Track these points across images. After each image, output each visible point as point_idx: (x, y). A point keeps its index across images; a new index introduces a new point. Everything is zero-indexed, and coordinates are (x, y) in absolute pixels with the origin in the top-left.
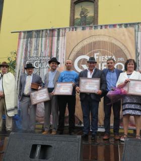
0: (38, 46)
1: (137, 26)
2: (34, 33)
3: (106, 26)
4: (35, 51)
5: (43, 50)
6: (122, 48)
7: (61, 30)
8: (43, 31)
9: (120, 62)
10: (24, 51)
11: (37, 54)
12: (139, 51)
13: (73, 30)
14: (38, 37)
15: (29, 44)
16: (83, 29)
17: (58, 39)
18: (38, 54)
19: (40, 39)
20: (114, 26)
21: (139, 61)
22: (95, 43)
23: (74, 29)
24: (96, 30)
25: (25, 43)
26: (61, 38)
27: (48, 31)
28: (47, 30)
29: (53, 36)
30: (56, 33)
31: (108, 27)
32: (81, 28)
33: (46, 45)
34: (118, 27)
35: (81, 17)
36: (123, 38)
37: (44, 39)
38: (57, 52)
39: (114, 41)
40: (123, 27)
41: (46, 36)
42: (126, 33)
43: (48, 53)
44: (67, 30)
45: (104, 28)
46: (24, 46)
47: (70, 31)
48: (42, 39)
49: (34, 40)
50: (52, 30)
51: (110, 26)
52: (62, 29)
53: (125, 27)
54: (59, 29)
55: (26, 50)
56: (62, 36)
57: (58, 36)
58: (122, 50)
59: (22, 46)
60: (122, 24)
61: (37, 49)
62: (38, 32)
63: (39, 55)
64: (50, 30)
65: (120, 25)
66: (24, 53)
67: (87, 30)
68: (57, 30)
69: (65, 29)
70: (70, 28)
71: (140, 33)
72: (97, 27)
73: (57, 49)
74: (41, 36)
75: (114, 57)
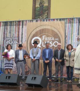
0: (11, 31)
1: (66, 20)
2: (9, 23)
4: (10, 34)
5: (14, 34)
6: (57, 33)
7: (24, 22)
8: (14, 22)
9: (56, 41)
10: (3, 34)
11: (11, 35)
12: (67, 34)
13: (31, 22)
14: (11, 25)
15: (6, 30)
17: (23, 27)
19: (12, 26)
20: (54, 20)
21: (66, 40)
22: (43, 30)
23: (32, 21)
24: (44, 22)
25: (3, 29)
27: (17, 22)
28: (16, 21)
29: (19, 25)
30: (21, 23)
31: (50, 20)
32: (36, 21)
33: (15, 30)
34: (56, 20)
35: (40, 6)
36: (58, 27)
37: (14, 27)
38: (22, 34)
39: (53, 29)
40: (59, 20)
41: (16, 25)
42: (60, 24)
44: (28, 22)
45: (48, 21)
46: (3, 31)
47: (29, 22)
49: (9, 27)
50: (19, 22)
51: (52, 20)
52: (25, 21)
53: (60, 21)
54: (23, 21)
55: (4, 33)
56: (25, 25)
57: (23, 25)
58: (57, 34)
59: (2, 31)
61: (10, 33)
62: (11, 22)
63: (12, 36)
64: (18, 21)
65: (57, 19)
66: (3, 35)
67: (39, 22)
68: (22, 21)
69: (26, 21)
70: (29, 21)
71: (67, 24)
72: (44, 20)
73: (22, 33)
74: (12, 25)
75: (53, 38)
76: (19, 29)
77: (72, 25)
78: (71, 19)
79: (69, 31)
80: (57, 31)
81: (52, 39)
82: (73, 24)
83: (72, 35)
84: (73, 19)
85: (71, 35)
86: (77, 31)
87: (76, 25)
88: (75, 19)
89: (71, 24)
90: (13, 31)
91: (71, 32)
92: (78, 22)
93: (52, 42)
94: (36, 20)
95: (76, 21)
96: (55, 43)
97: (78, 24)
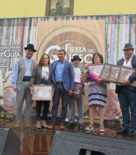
0: (9, 35)
1: (108, 18)
2: (6, 21)
3: (78, 17)
4: (6, 40)
5: (14, 40)
7: (33, 20)
8: (14, 19)
9: (90, 53)
12: (109, 43)
13: (45, 20)
14: (9, 25)
16: (55, 19)
17: (30, 29)
18: (9, 43)
20: (86, 17)
21: (108, 53)
22: (66, 34)
23: (47, 19)
24: (68, 20)
26: (32, 27)
27: (20, 20)
28: (18, 18)
29: (24, 25)
30: (28, 22)
31: (80, 18)
32: (53, 18)
33: (17, 34)
35: (57, 8)
37: (15, 28)
38: (28, 41)
39: (85, 33)
40: (94, 18)
41: (18, 25)
42: (97, 25)
43: (19, 43)
44: (39, 19)
45: (75, 19)
47: (41, 20)
48: (13, 28)
49: (5, 28)
50: (24, 19)
51: (82, 17)
52: (34, 18)
53: (96, 19)
54: (31, 19)
56: (34, 25)
57: (30, 25)
60: (93, 16)
61: (8, 38)
62: (9, 20)
64: (22, 19)
65: (92, 17)
67: (59, 20)
68: (29, 19)
69: (37, 18)
70: (42, 18)
71: (110, 25)
72: (69, 17)
73: (28, 38)
74: (12, 25)
75: (84, 48)
76: (23, 32)
77: (118, 27)
78: (116, 16)
79: (113, 37)
80: (92, 36)
81: (82, 49)
82: (120, 25)
83: (118, 43)
84: (119, 17)
85: (117, 45)
86: (128, 37)
87: (124, 27)
88: (124, 17)
89: (117, 25)
90: (13, 36)
91: (116, 38)
92: (128, 21)
93: (82, 55)
94: (55, 18)
95: (125, 19)
96: (87, 58)
97: (128, 25)
